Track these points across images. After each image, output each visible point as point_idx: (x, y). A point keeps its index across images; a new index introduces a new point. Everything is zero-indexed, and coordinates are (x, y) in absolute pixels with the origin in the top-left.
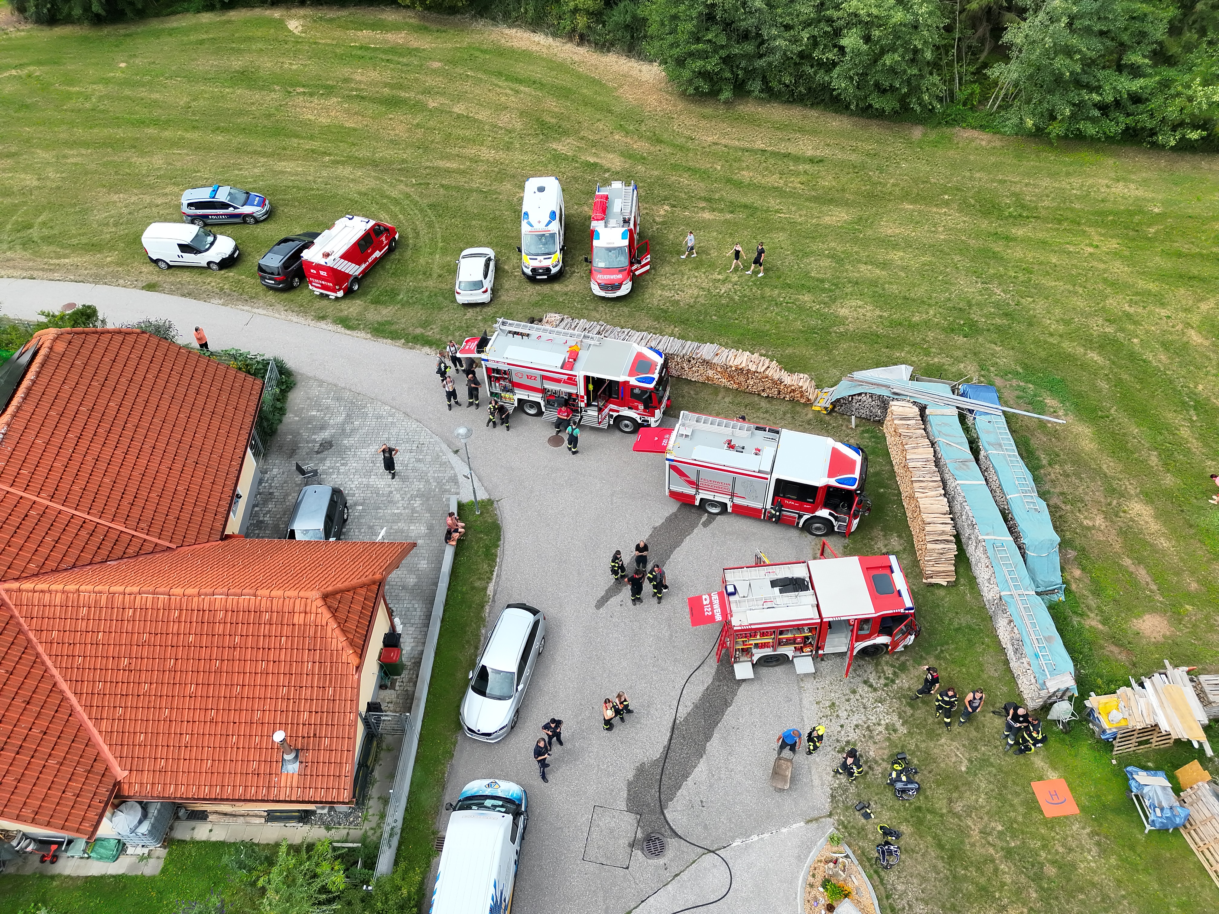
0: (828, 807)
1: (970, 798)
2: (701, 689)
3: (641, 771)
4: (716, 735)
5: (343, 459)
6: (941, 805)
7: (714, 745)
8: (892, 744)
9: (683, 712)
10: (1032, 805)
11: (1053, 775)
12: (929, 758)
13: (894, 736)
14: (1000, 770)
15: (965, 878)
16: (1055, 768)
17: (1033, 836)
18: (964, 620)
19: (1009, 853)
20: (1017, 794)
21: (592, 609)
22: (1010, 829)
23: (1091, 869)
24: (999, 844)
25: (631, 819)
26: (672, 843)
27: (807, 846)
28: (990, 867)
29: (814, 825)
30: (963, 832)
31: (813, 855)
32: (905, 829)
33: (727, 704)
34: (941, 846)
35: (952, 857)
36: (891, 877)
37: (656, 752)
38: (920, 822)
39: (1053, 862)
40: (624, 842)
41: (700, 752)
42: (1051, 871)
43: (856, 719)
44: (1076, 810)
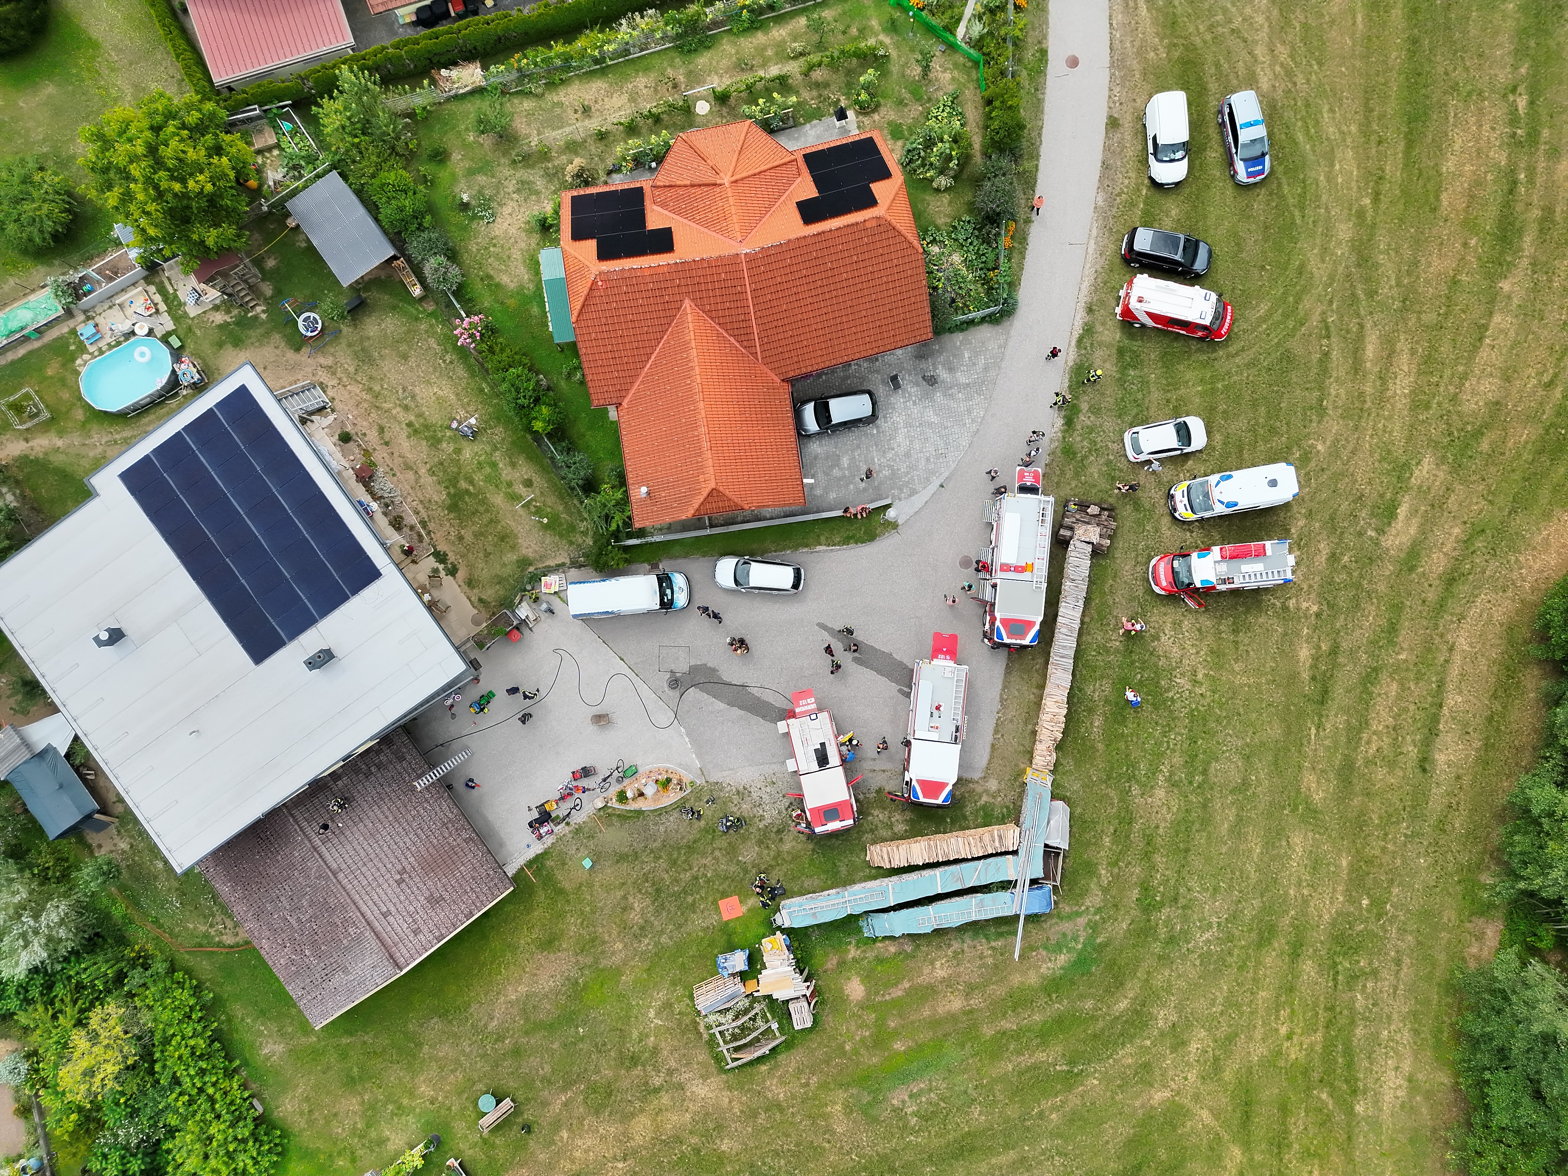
0: (711, 780)
1: (723, 860)
2: (771, 700)
3: (714, 670)
4: (742, 712)
5: (920, 400)
6: (717, 844)
7: (736, 712)
8: (751, 819)
9: (754, 691)
10: (724, 895)
11: (744, 909)
12: (744, 839)
13: (757, 820)
14: (742, 880)
15: (680, 854)
16: (749, 910)
17: (707, 893)
18: (843, 870)
19: (696, 878)
20: (730, 886)
21: (816, 621)
22: (708, 881)
23: (693, 922)
24: (700, 874)
25: (686, 669)
26: (677, 694)
27: (687, 768)
28: (687, 868)
29: (699, 772)
30: (704, 855)
31: (683, 773)
32: (702, 823)
33: (763, 717)
34: (695, 842)
35: (689, 847)
36: (676, 814)
37: (726, 678)
38: (707, 832)
39: (694, 901)
40: (673, 667)
41: (731, 704)
42: (690, 899)
43: (766, 797)
44: (725, 919)
